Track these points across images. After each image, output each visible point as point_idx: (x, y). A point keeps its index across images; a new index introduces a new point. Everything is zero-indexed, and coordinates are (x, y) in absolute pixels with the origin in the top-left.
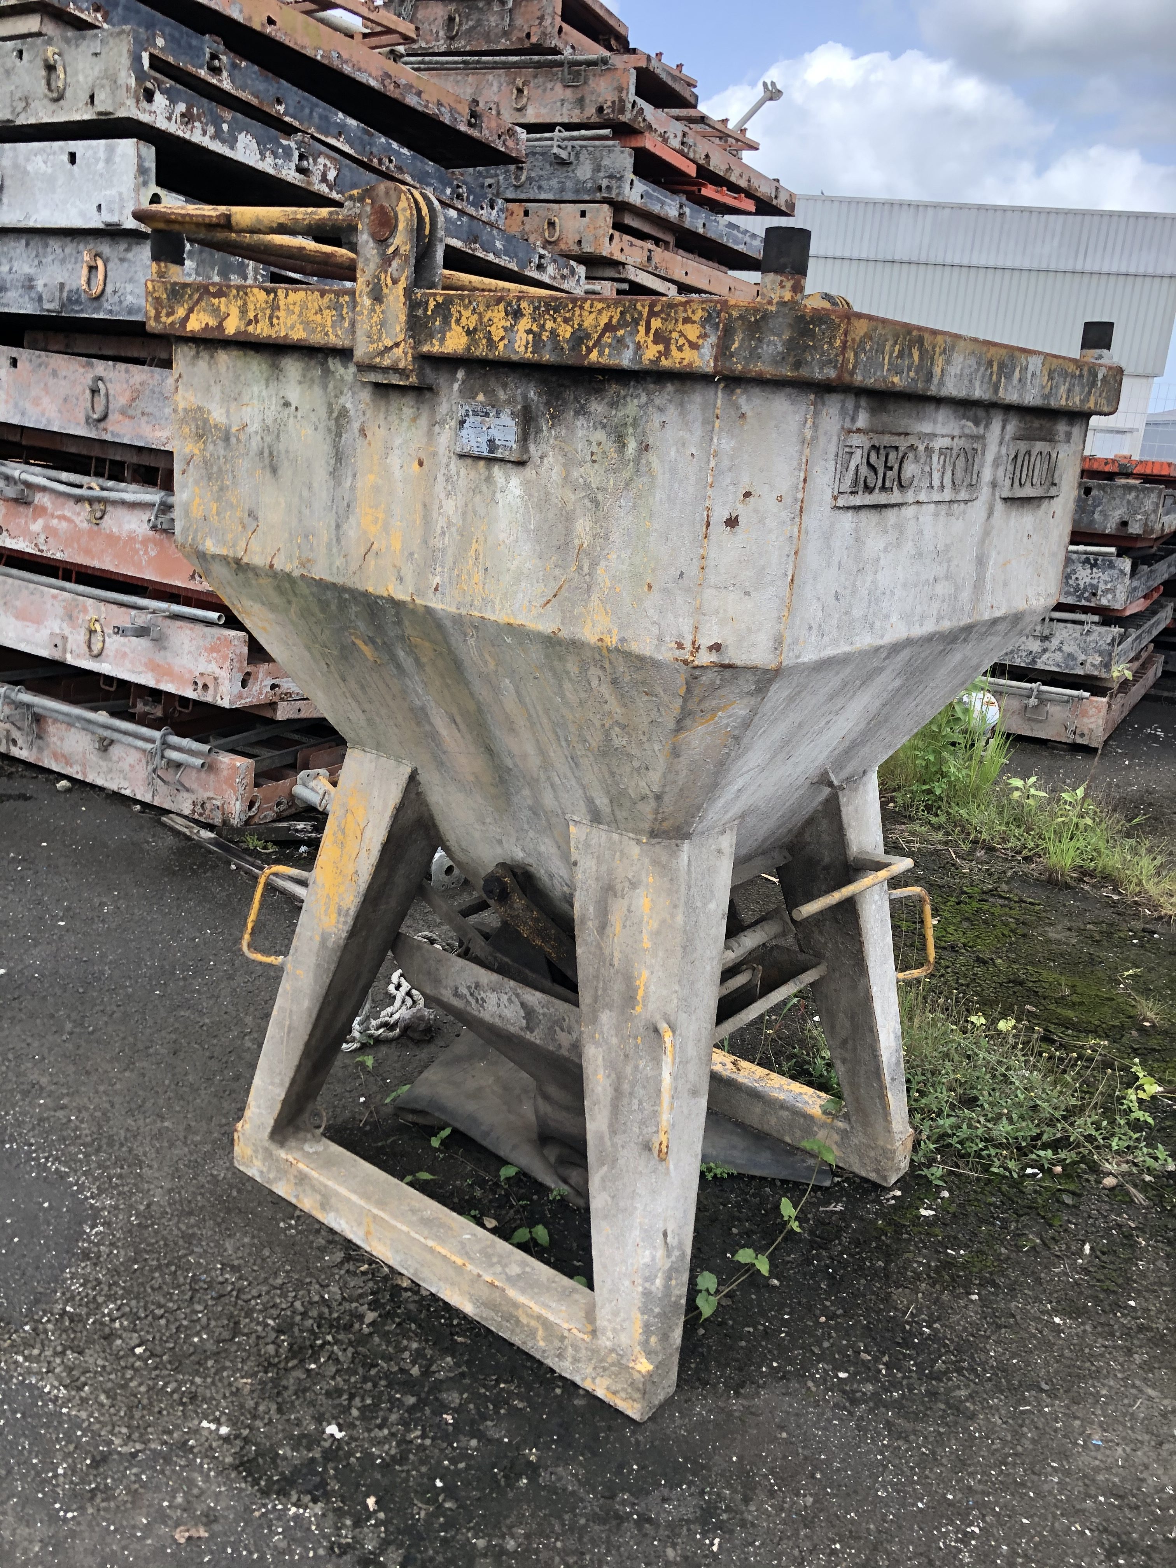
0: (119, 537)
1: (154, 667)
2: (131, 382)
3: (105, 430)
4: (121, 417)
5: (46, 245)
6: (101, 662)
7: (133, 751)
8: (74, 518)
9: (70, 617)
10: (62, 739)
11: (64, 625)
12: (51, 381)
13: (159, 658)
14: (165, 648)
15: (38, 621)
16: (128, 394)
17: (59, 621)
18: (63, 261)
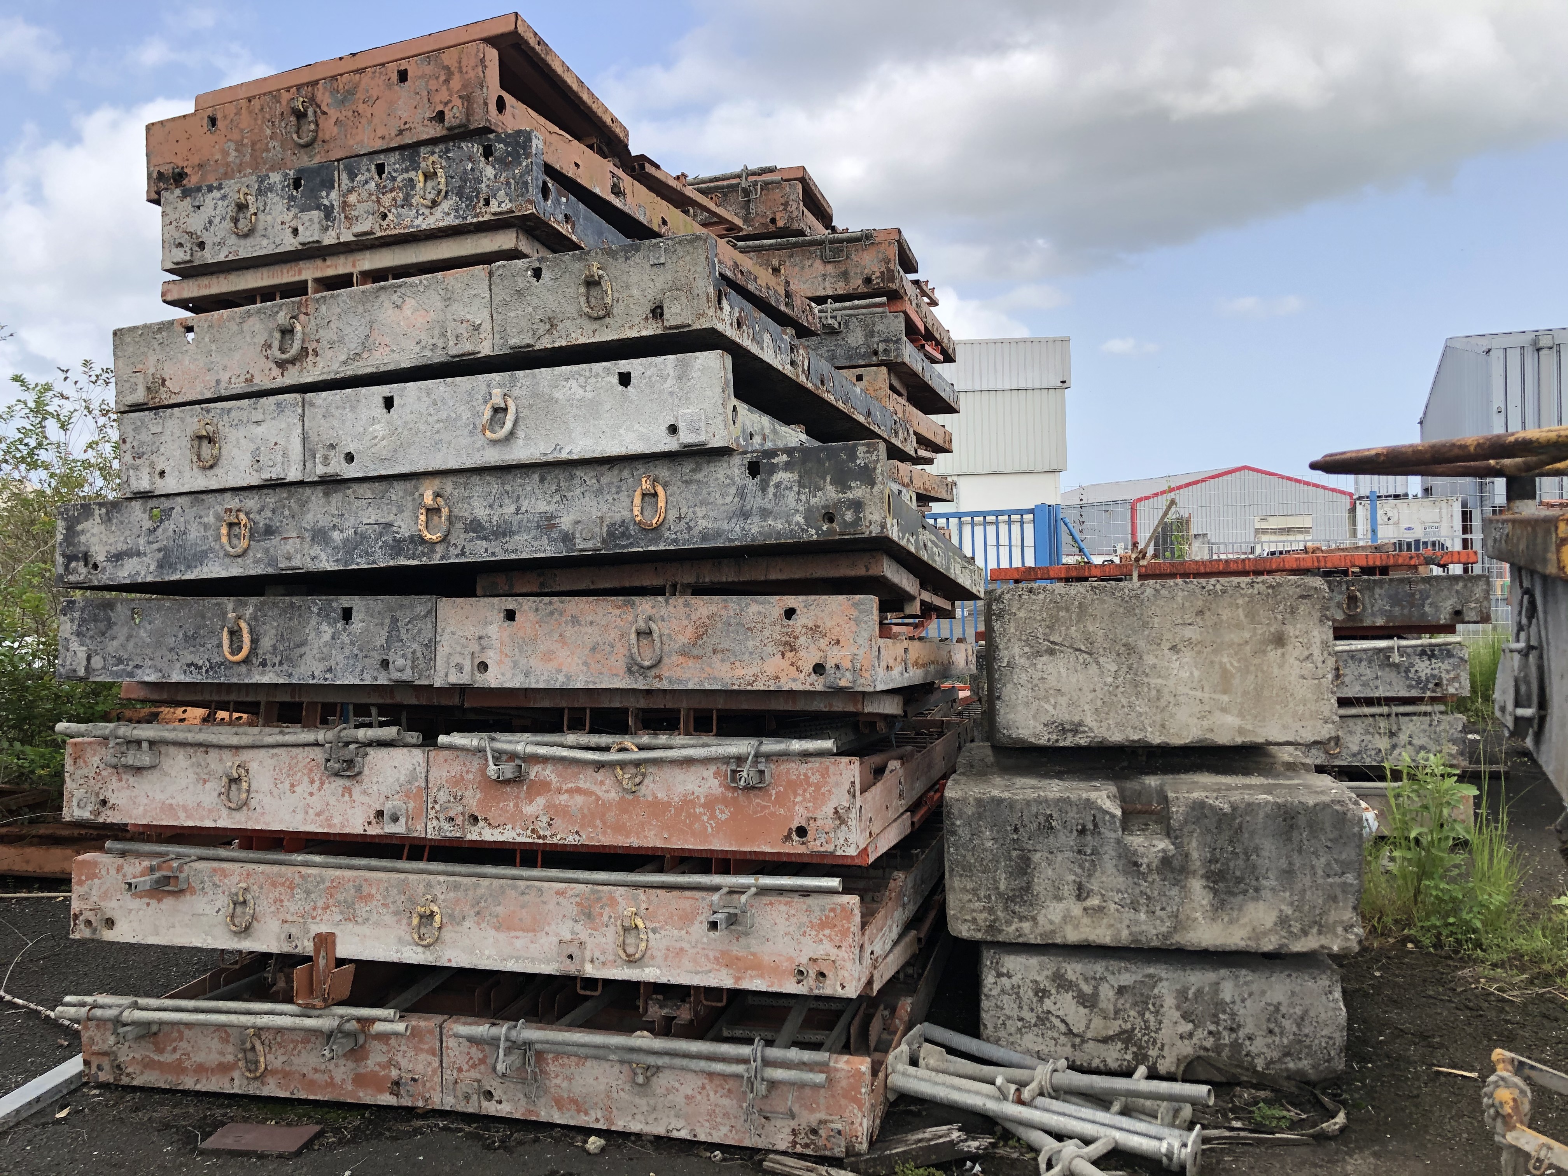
0: (669, 804)
1: (729, 962)
2: (694, 617)
3: (659, 677)
4: (681, 659)
5: (572, 477)
6: (642, 967)
7: (690, 1076)
8: (595, 789)
9: (589, 916)
10: (570, 1079)
11: (579, 927)
12: (570, 631)
13: (736, 949)
14: (747, 934)
15: (534, 928)
16: (690, 631)
17: (570, 923)
18: (599, 492)
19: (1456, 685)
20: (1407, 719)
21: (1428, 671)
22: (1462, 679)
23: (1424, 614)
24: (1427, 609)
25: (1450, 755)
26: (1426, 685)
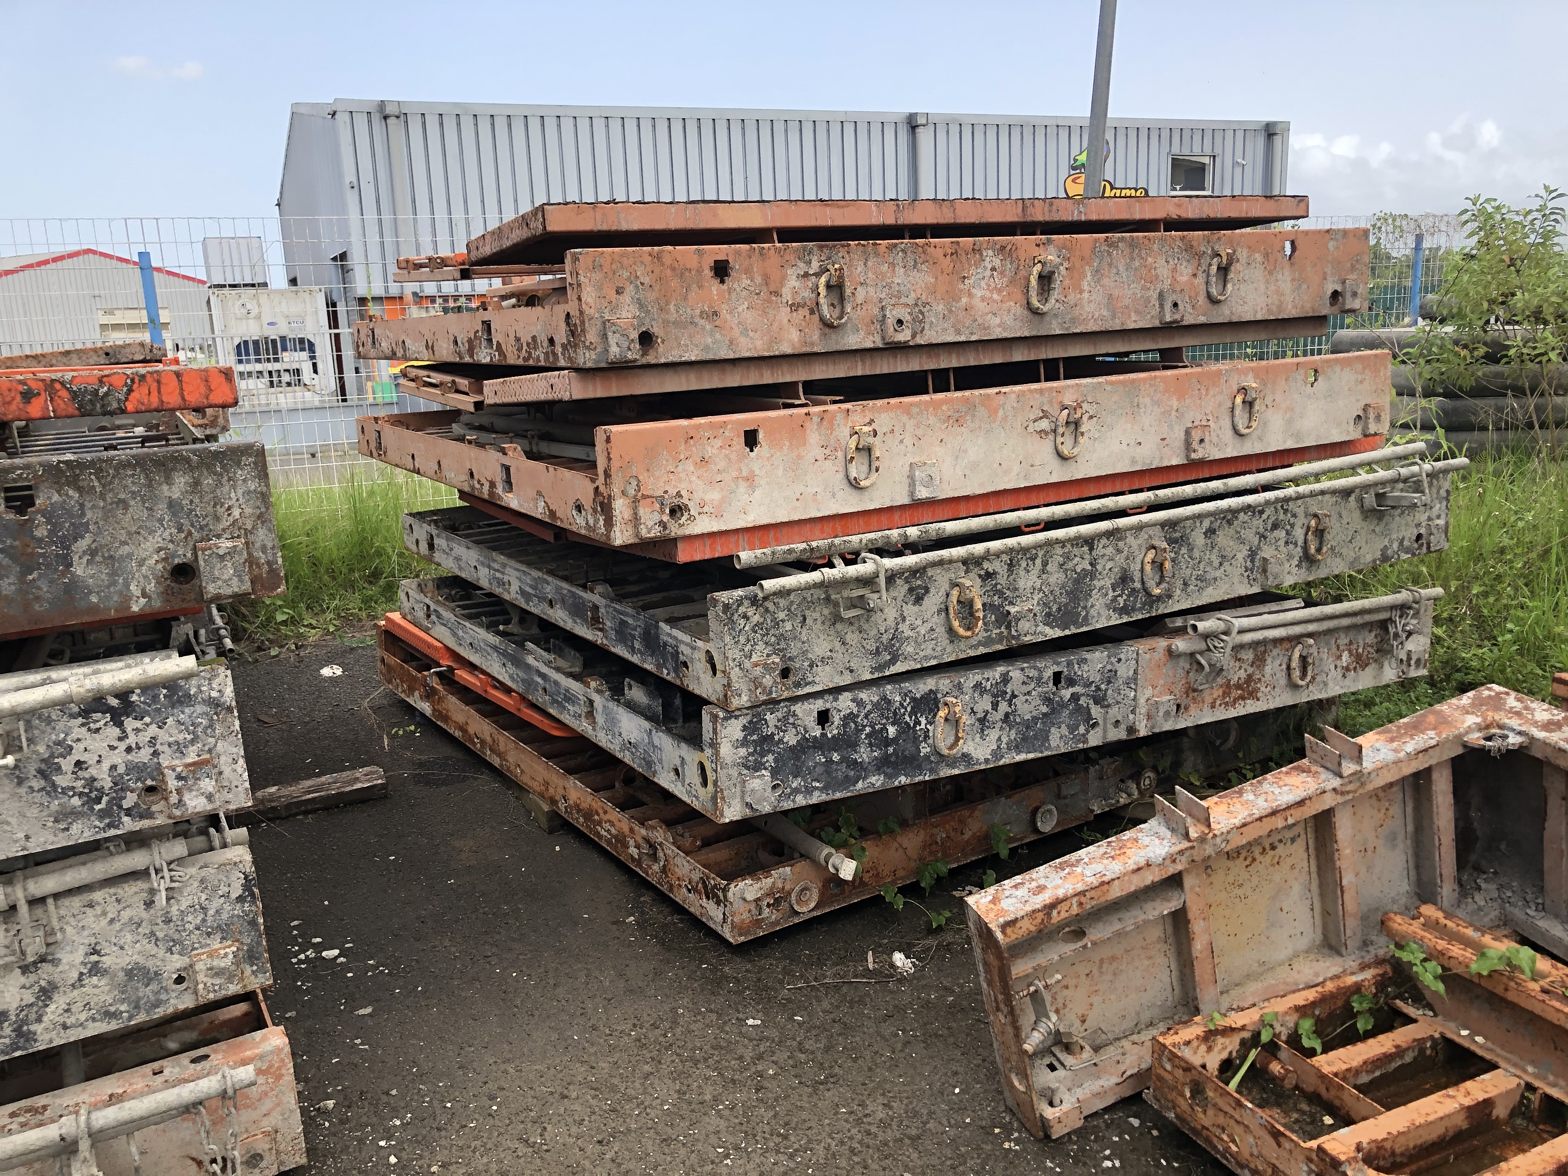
19: (208, 785)
20: (76, 902)
21: (119, 758)
22: (224, 762)
23: (73, 588)
24: (79, 569)
25: (217, 973)
26: (117, 802)
